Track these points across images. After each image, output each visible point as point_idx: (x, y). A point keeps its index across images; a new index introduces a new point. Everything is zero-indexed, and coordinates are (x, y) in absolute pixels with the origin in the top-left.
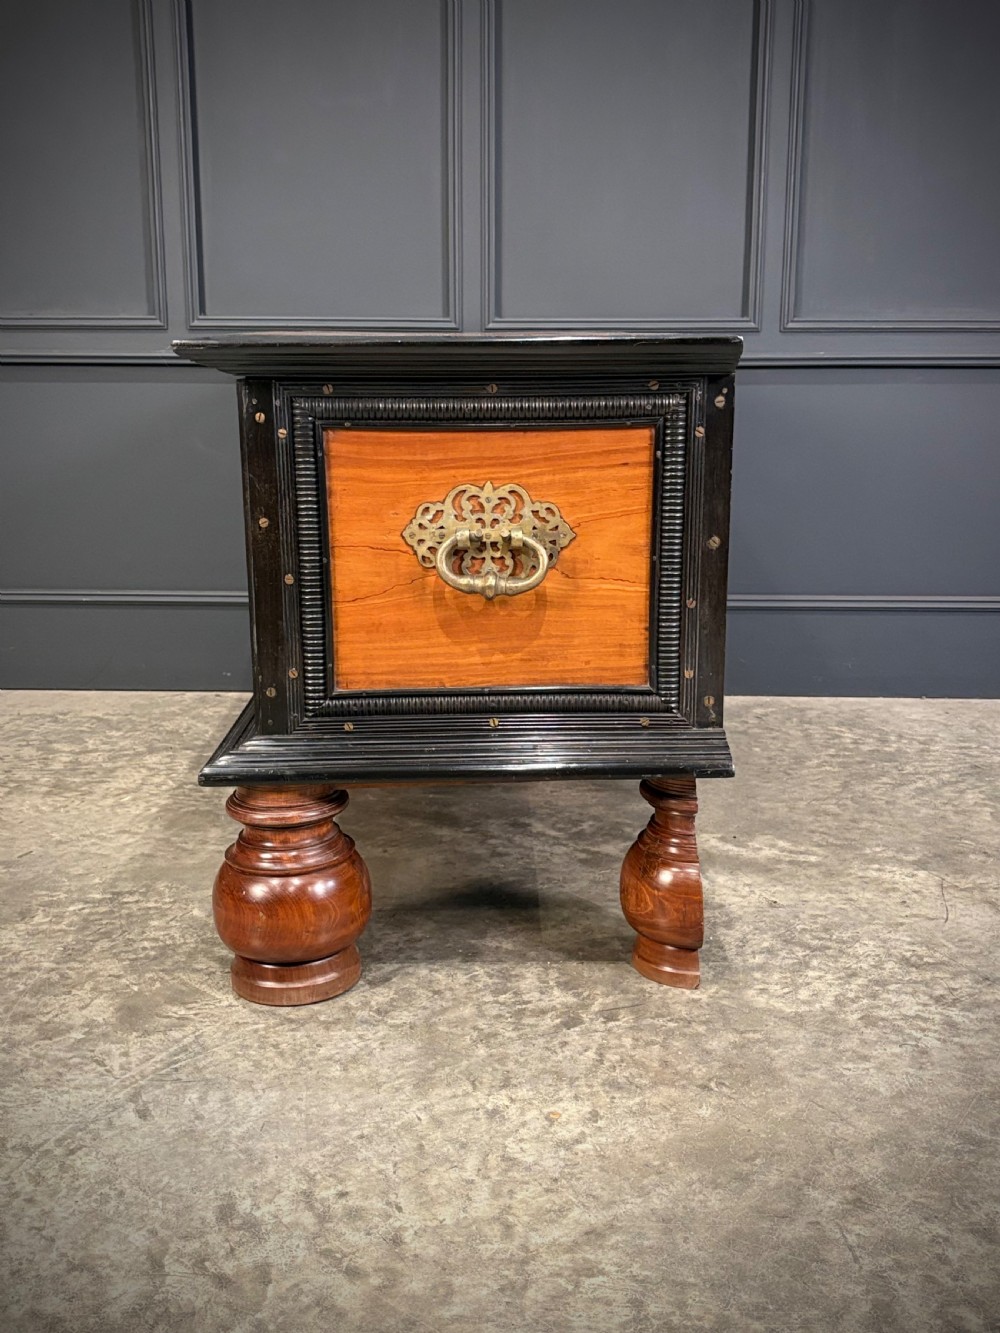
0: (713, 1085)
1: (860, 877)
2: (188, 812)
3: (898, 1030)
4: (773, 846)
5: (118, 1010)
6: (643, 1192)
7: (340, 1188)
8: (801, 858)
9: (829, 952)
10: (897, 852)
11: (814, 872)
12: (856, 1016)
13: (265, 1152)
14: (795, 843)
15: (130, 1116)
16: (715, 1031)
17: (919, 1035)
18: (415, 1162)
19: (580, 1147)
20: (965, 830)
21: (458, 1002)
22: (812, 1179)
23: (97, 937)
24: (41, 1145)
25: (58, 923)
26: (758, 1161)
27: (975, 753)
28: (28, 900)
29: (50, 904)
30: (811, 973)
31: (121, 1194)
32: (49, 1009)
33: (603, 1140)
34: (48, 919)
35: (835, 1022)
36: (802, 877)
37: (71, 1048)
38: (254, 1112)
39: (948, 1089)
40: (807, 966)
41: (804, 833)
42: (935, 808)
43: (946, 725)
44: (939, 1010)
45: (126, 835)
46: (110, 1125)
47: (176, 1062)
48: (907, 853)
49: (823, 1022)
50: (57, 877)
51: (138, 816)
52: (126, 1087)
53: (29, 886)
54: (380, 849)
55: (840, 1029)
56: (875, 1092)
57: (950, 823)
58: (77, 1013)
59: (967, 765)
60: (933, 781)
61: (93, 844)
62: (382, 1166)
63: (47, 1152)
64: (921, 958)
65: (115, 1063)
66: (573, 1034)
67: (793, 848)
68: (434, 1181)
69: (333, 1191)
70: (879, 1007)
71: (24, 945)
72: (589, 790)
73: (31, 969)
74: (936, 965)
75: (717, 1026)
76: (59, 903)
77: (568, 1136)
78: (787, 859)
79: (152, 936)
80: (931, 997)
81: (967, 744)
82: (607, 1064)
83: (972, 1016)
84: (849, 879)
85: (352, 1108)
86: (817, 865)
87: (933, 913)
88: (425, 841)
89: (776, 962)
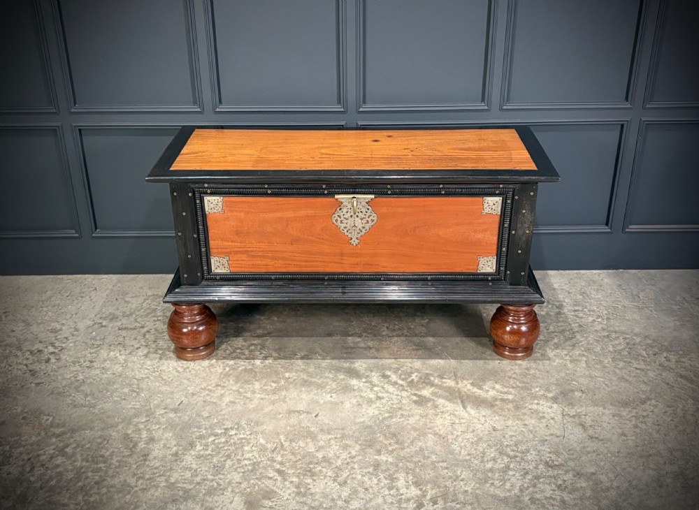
1: (530, 409)
2: (242, 370)
3: (544, 507)
4: (493, 388)
5: (245, 503)
8: (506, 397)
9: (518, 459)
10: (545, 391)
11: (510, 406)
12: (527, 498)
14: (503, 386)
20: (574, 375)
21: (376, 496)
23: (225, 458)
25: (207, 450)
27: (581, 315)
28: (190, 435)
29: (201, 437)
30: (511, 473)
32: (217, 505)
34: (201, 448)
35: (520, 502)
36: (506, 410)
40: (509, 469)
41: (507, 378)
43: (569, 293)
44: (559, 493)
45: (219, 388)
48: (550, 392)
49: (515, 501)
50: (198, 419)
51: (221, 373)
53: (187, 426)
54: (329, 396)
55: (522, 506)
57: (568, 370)
58: (230, 506)
59: (577, 325)
61: (208, 395)
64: (553, 461)
67: (502, 389)
70: (536, 492)
71: (197, 464)
72: (413, 349)
73: (204, 480)
74: (559, 467)
76: (204, 437)
78: (500, 397)
79: (247, 457)
80: (556, 486)
81: (577, 308)
83: (571, 497)
84: (525, 411)
86: (512, 401)
87: (559, 433)
88: (347, 389)
89: (496, 466)
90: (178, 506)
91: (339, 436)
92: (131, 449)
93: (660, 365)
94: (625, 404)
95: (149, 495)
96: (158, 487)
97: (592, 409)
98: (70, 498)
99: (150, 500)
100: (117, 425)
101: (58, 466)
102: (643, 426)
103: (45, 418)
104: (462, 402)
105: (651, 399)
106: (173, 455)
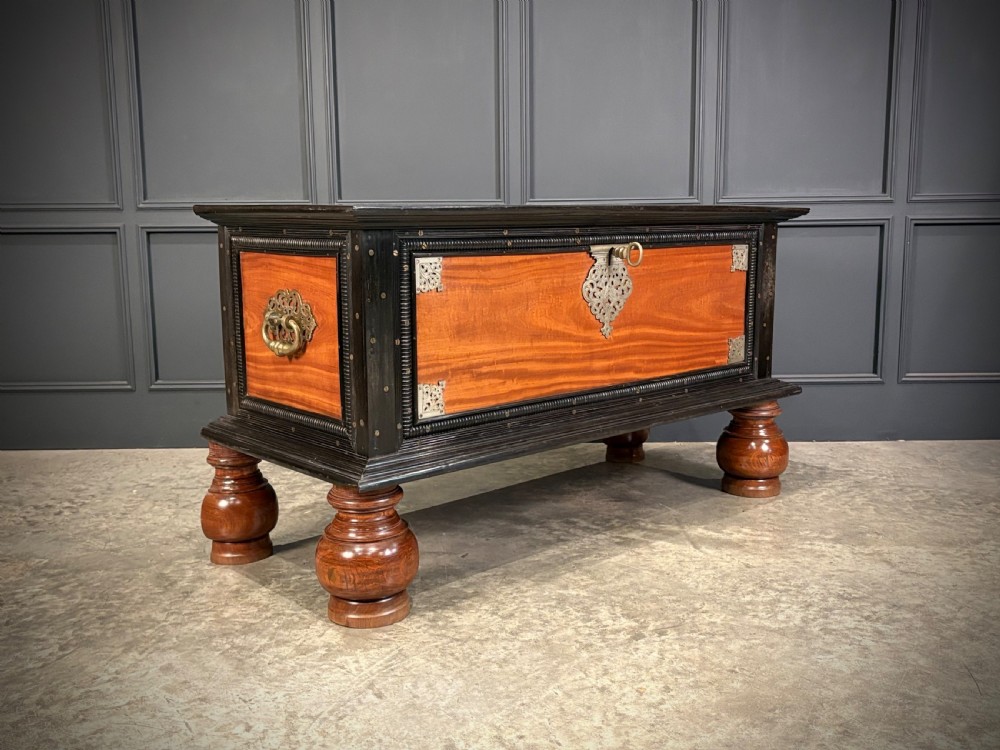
0: (737, 669)
1: (800, 549)
3: (847, 637)
4: (739, 532)
6: (709, 730)
7: (518, 734)
8: (759, 538)
9: (792, 593)
10: (821, 533)
11: (769, 546)
12: (817, 629)
13: (464, 715)
14: (753, 530)
15: (371, 697)
16: (730, 640)
17: (860, 638)
18: (561, 717)
19: (661, 707)
20: (860, 520)
21: (561, 627)
22: (813, 720)
23: (315, 594)
24: (320, 715)
25: (288, 587)
26: (777, 711)
27: (856, 474)
28: (263, 574)
29: (279, 576)
30: (783, 605)
31: (380, 741)
32: (298, 637)
33: (677, 702)
34: (279, 585)
35: (805, 632)
36: (763, 550)
37: (320, 660)
38: (450, 692)
39: (886, 669)
40: (779, 601)
41: (758, 524)
42: (837, 507)
43: (833, 458)
44: (869, 624)
46: (360, 702)
47: (392, 665)
48: (827, 534)
49: (797, 632)
52: (363, 681)
55: (809, 636)
56: (840, 671)
57: (850, 516)
58: (318, 640)
60: (832, 491)
62: (541, 721)
63: (325, 719)
64: (850, 594)
65: (352, 667)
66: (641, 643)
67: (753, 533)
68: (576, 728)
69: (513, 736)
70: (830, 623)
71: (270, 600)
73: (279, 614)
74: (861, 599)
75: (731, 636)
76: (283, 575)
77: (654, 701)
78: (751, 539)
80: (862, 617)
81: (849, 469)
82: (667, 660)
83: (891, 627)
84: (794, 550)
85: (512, 688)
86: (771, 543)
87: (851, 569)
88: (511, 533)
89: (759, 599)
90: (230, 640)
91: (499, 573)
92: (165, 587)
93: (989, 512)
94: (950, 544)
95: (185, 629)
96: (201, 621)
97: (897, 548)
98: (51, 634)
99: (186, 634)
100: (150, 565)
101: (42, 603)
102: (987, 564)
103: (37, 560)
104: (692, 543)
105: (989, 540)
106: (232, 592)
